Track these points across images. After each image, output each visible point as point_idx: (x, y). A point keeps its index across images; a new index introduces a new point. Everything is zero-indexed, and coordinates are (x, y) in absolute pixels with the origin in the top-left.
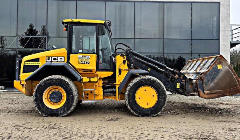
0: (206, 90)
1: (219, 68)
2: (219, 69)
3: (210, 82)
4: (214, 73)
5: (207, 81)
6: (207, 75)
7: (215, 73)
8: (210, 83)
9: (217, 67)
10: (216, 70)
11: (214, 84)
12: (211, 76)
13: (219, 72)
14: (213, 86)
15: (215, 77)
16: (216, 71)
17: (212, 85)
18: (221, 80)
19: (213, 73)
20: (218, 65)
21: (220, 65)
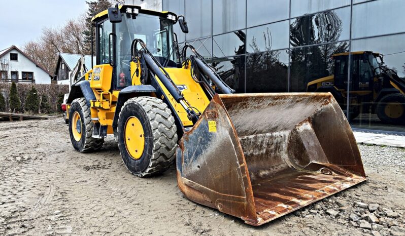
0: (185, 175)
1: (210, 131)
2: (211, 133)
3: (192, 158)
4: (201, 139)
5: (189, 155)
6: (189, 139)
7: (203, 139)
8: (193, 161)
9: (208, 126)
10: (205, 132)
11: (199, 167)
12: (195, 145)
13: (210, 141)
14: (197, 173)
15: (202, 151)
16: (203, 137)
17: (195, 167)
18: (211, 161)
19: (199, 141)
20: (209, 122)
21: (213, 122)
